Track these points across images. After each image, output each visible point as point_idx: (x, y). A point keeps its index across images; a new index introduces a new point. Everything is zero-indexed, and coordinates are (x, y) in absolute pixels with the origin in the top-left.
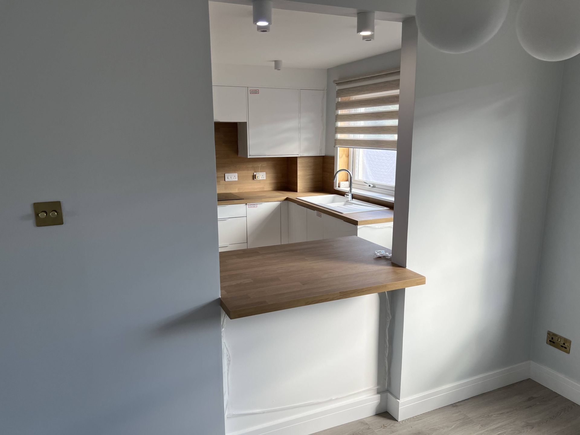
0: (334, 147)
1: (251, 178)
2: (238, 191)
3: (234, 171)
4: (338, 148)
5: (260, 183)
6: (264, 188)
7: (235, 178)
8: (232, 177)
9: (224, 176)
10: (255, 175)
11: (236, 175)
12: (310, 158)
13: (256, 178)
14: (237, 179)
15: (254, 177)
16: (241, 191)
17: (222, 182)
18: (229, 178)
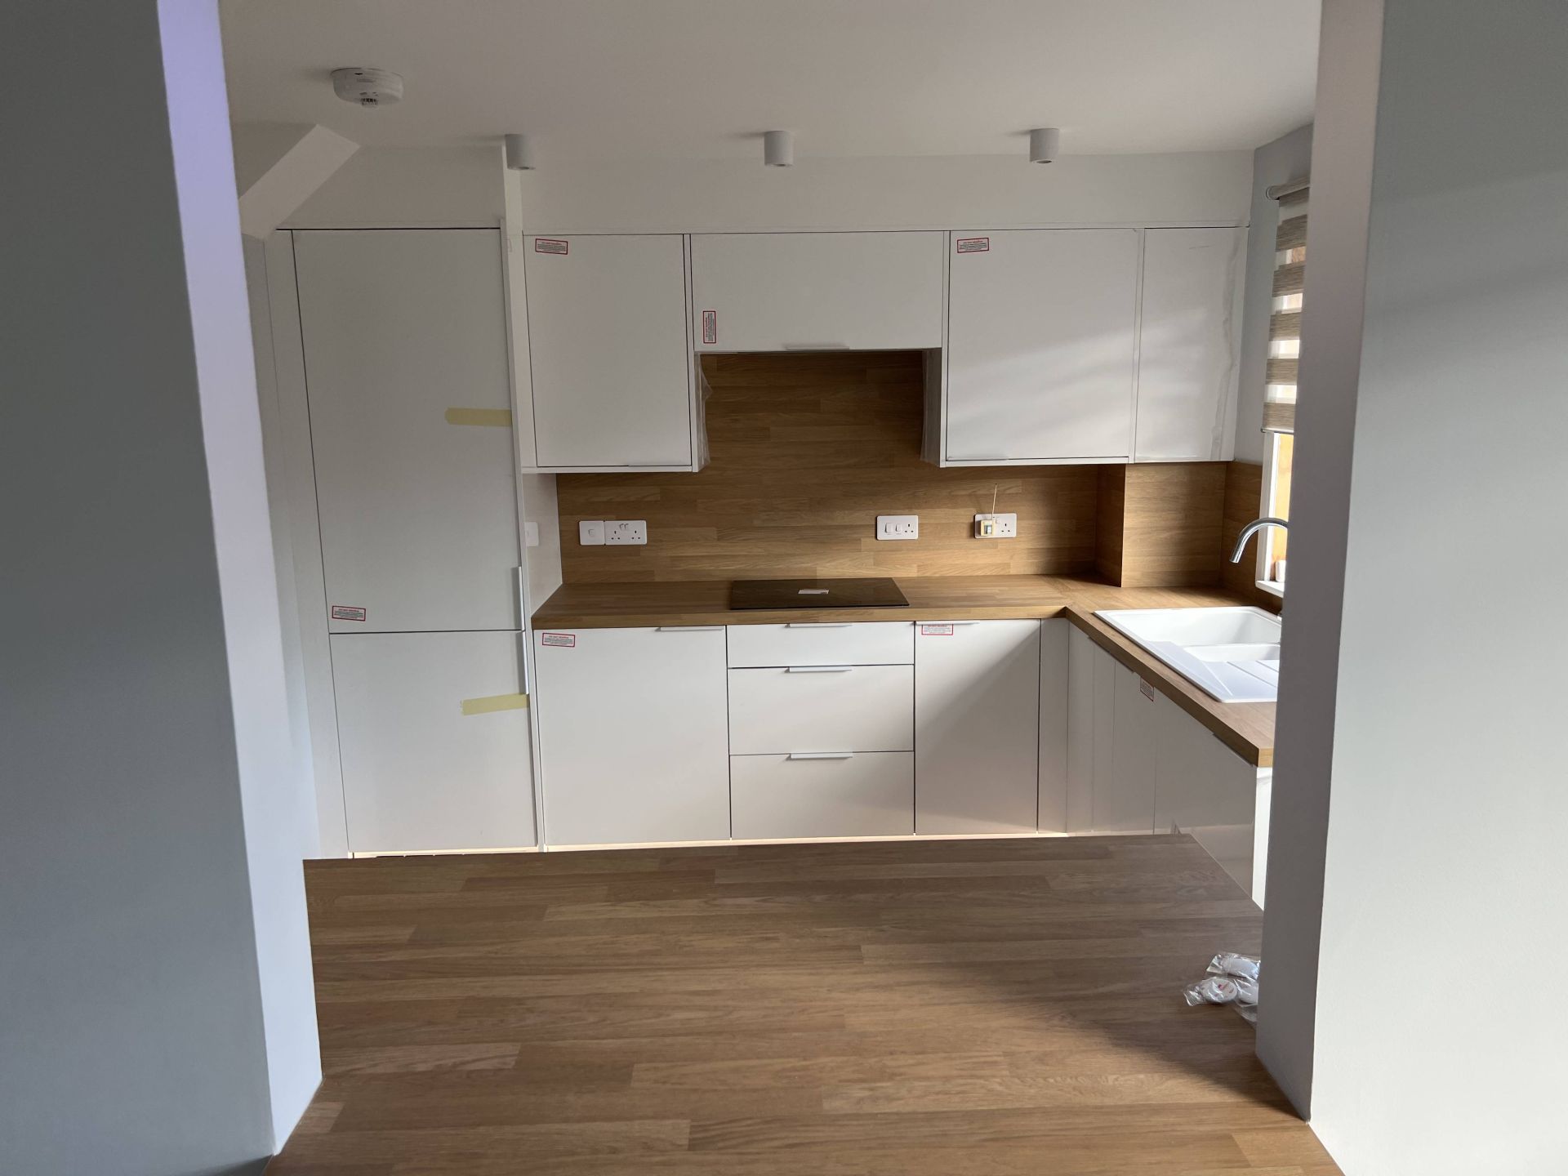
0: (1262, 430)
1: (965, 532)
2: (920, 575)
3: (907, 508)
4: (1276, 435)
5: (996, 547)
6: (1008, 565)
7: (909, 529)
8: (900, 527)
9: (874, 523)
10: (979, 522)
11: (914, 520)
12: (1177, 467)
13: (980, 534)
14: (915, 536)
15: (974, 529)
16: (928, 574)
17: (867, 541)
18: (891, 529)
